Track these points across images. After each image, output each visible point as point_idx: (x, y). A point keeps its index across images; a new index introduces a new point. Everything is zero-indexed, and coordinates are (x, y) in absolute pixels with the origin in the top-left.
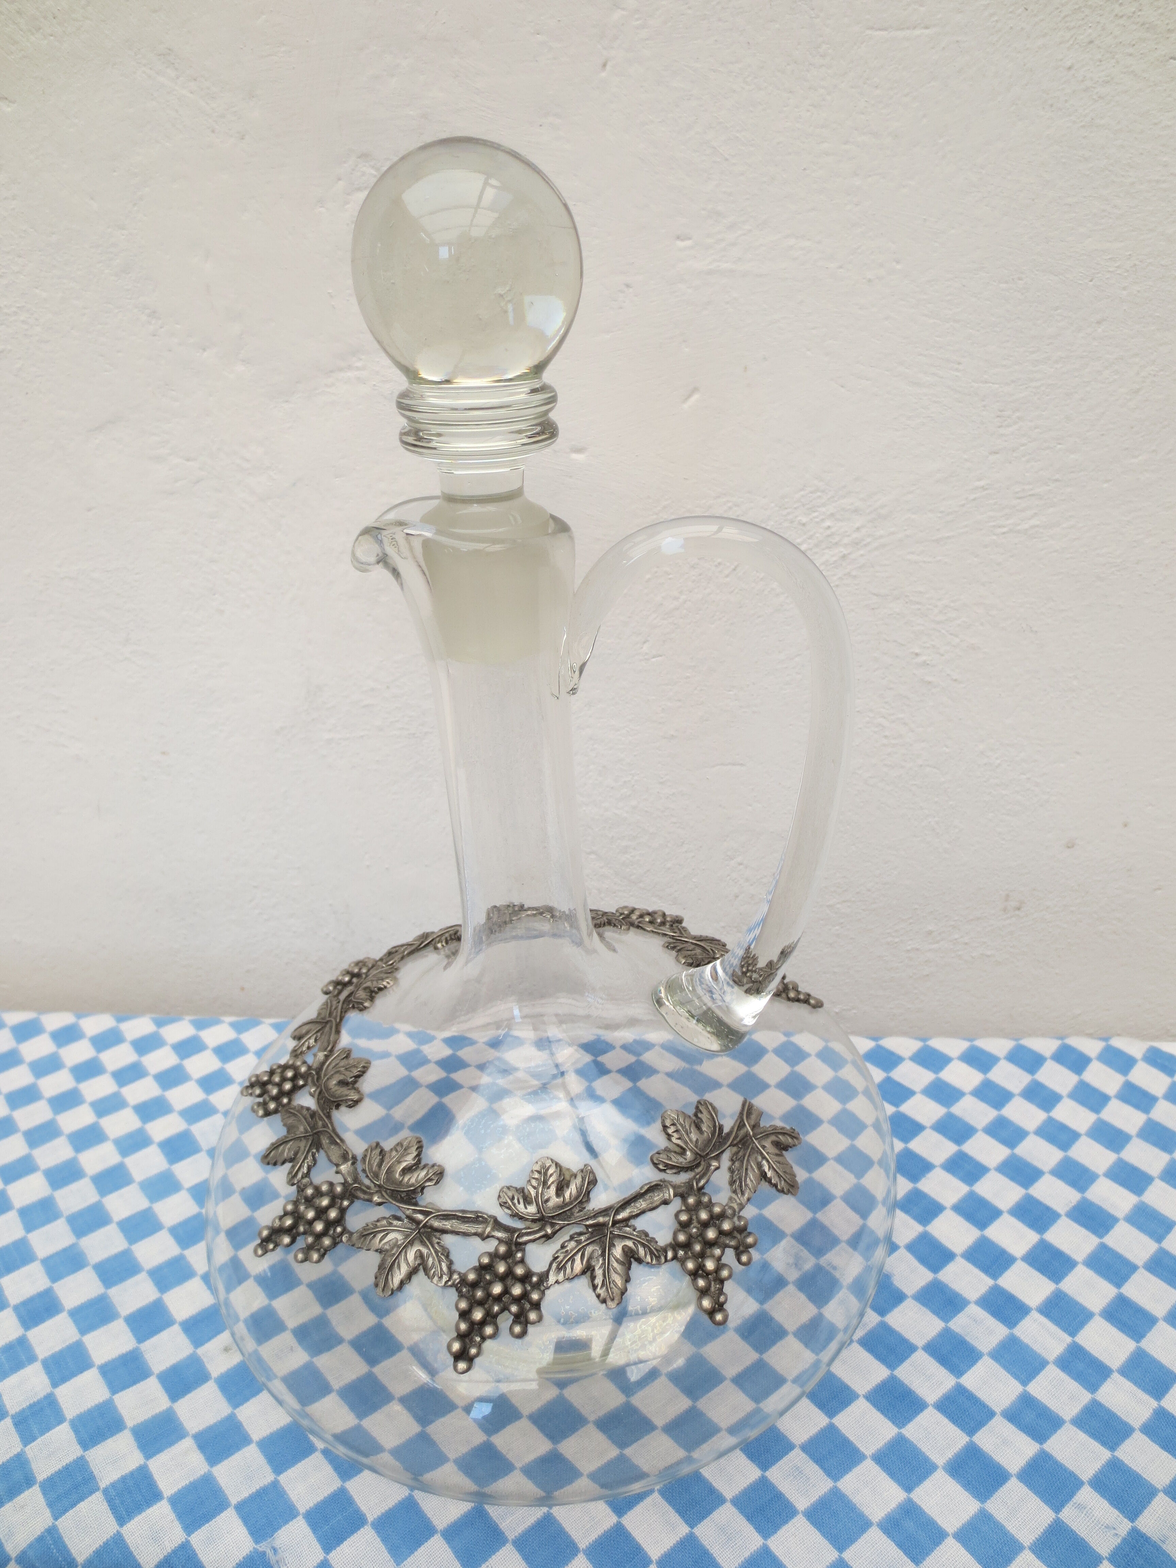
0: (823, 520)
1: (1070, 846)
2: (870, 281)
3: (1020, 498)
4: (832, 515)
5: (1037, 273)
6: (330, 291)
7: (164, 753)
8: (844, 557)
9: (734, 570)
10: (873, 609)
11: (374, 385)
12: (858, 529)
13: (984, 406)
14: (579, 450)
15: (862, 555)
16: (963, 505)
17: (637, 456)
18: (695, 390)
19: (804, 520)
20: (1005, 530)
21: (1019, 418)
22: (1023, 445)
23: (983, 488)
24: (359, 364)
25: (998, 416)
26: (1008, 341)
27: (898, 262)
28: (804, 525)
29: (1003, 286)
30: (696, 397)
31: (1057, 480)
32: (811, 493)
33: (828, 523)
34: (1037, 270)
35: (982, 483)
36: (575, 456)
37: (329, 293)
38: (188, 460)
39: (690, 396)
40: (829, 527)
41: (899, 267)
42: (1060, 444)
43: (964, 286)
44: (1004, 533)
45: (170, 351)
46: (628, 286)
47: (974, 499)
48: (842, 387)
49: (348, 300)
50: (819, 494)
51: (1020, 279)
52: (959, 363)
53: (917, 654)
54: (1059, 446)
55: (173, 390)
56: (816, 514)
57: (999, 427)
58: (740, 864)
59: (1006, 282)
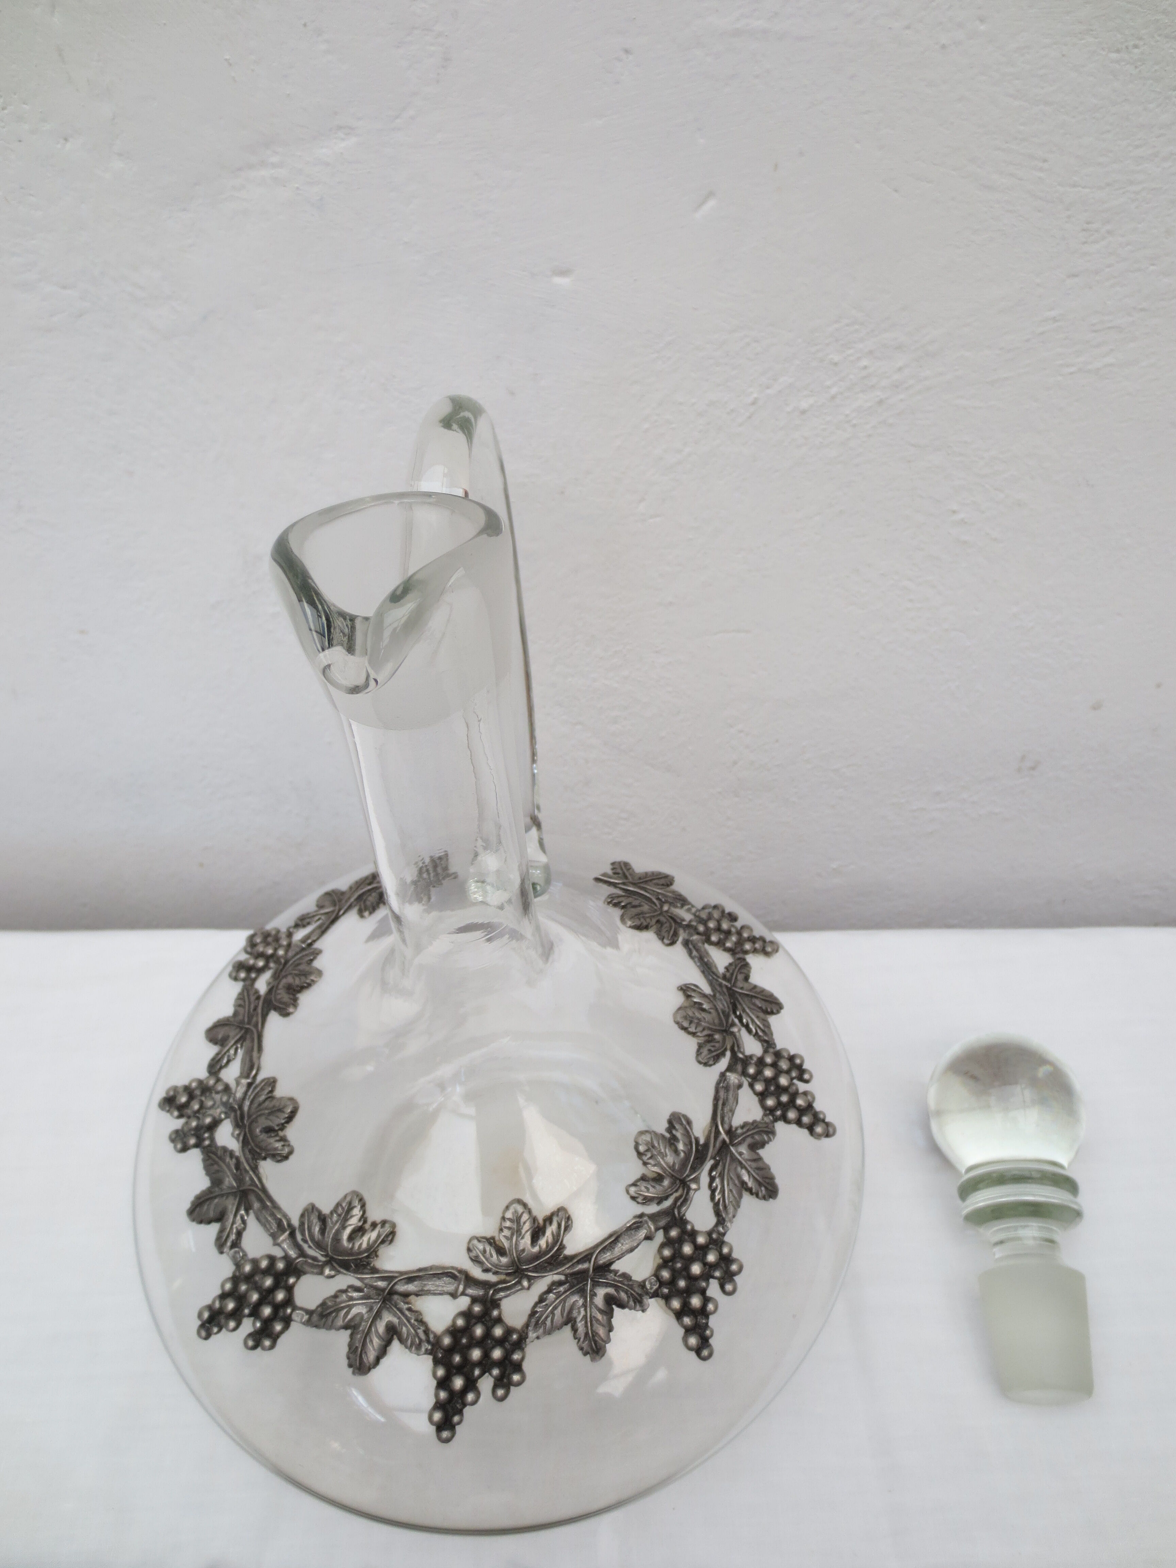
0: (859, 359)
1: (1096, 707)
2: (944, 47)
3: (1095, 331)
4: (871, 352)
5: (1158, 38)
6: (228, 57)
7: (82, 632)
8: (880, 402)
9: (750, 417)
10: (909, 461)
11: (298, 188)
12: (900, 369)
13: (1069, 217)
14: (563, 273)
15: (901, 400)
16: (1028, 340)
17: (635, 280)
18: (711, 194)
19: (836, 358)
20: (1072, 369)
21: (1109, 232)
22: (1109, 266)
23: (1055, 320)
24: (275, 159)
25: (1084, 230)
26: (1109, 131)
27: (982, 20)
28: (836, 364)
29: (1114, 56)
30: (711, 203)
31: (1142, 310)
32: (847, 325)
33: (864, 362)
34: (1160, 35)
35: (1053, 313)
36: (558, 280)
37: (226, 60)
38: (64, 287)
39: (704, 202)
40: (865, 367)
41: (982, 28)
42: (1153, 265)
43: (1063, 55)
44: (1071, 373)
45: (20, 141)
46: (627, 51)
47: (1042, 333)
48: (896, 191)
49: (253, 70)
50: (857, 327)
51: (1136, 46)
52: (1045, 161)
53: (954, 512)
54: (1152, 268)
55: (31, 195)
56: (850, 352)
57: (1085, 243)
58: (741, 731)
59: (1118, 51)
